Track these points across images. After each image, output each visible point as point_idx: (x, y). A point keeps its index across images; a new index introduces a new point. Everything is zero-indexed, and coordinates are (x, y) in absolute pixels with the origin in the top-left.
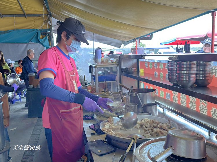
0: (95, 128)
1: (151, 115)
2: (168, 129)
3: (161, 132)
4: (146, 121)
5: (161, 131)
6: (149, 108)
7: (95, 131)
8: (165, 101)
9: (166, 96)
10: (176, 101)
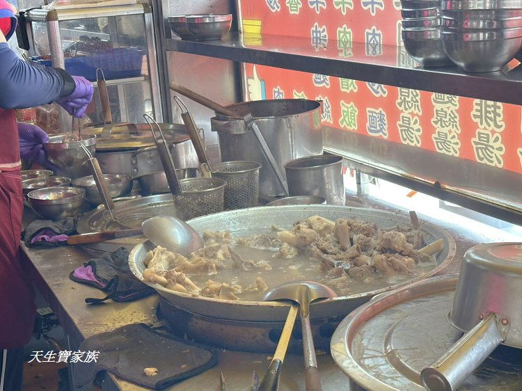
0: (97, 277)
1: (325, 203)
2: (415, 251)
3: (392, 264)
4: (318, 226)
5: (391, 261)
6: (308, 176)
7: (104, 290)
8: (363, 142)
9: (368, 124)
10: (413, 139)
